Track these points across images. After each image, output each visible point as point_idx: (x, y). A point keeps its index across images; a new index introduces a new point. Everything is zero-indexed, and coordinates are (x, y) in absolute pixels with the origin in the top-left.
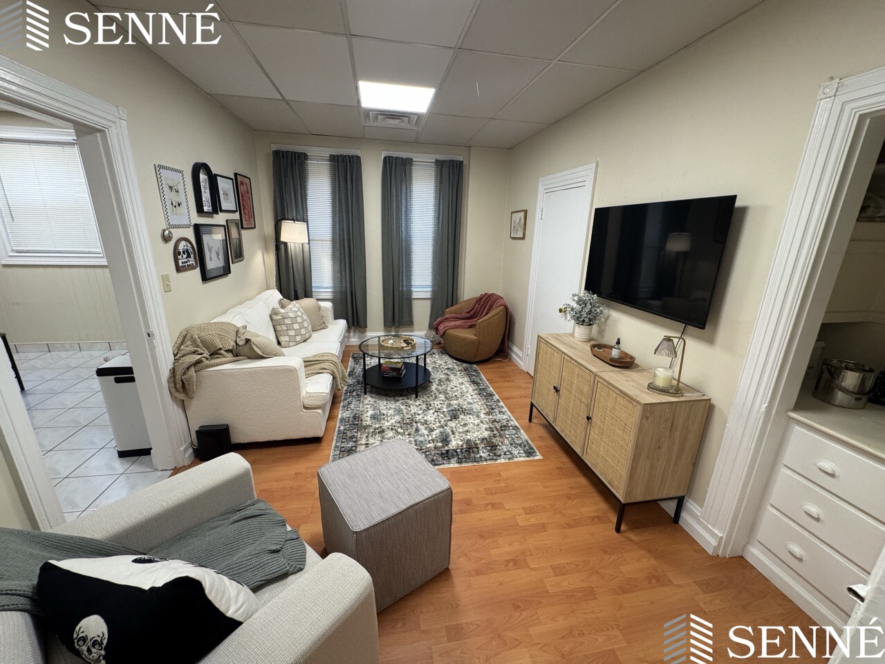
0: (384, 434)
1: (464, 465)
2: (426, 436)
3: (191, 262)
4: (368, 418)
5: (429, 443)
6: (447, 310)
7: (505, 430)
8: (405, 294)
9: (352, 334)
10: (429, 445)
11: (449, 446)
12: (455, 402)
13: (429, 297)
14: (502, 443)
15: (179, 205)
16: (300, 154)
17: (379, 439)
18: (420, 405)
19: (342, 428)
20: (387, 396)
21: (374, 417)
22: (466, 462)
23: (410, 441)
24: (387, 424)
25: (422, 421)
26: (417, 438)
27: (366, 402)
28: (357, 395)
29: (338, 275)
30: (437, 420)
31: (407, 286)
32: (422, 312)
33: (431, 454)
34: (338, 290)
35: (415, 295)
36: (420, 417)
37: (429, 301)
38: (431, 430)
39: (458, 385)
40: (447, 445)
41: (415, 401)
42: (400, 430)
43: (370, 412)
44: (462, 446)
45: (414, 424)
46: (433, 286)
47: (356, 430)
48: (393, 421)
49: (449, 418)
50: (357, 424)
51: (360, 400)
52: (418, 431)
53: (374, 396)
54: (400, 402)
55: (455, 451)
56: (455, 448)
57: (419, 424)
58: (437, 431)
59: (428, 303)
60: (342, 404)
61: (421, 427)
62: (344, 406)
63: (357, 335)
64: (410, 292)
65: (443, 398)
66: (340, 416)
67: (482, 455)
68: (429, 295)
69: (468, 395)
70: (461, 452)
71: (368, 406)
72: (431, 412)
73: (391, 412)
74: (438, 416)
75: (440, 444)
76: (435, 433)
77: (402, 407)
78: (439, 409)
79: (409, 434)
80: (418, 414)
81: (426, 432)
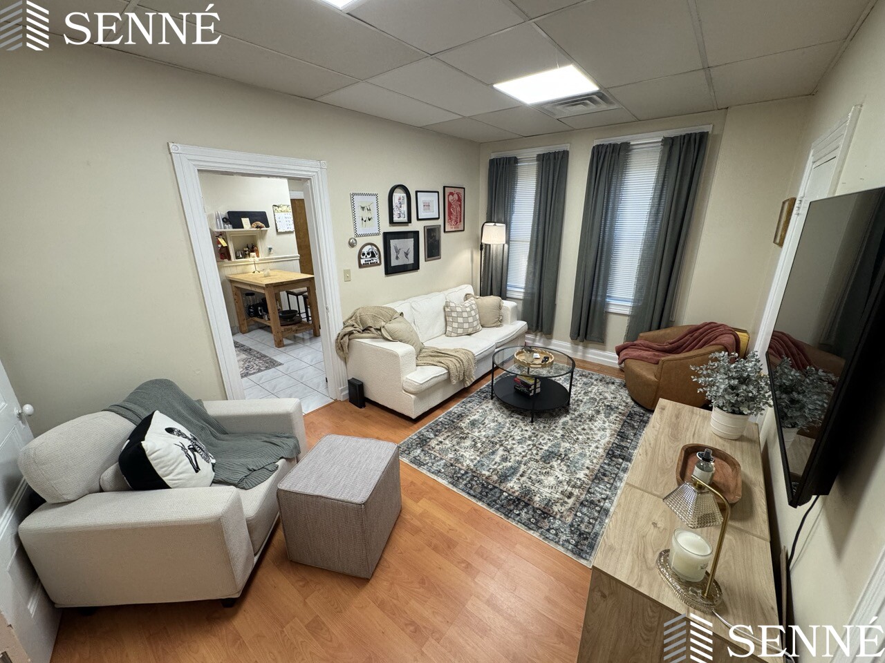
0: (463, 440)
1: (492, 511)
2: (493, 463)
3: (374, 261)
4: (468, 421)
5: (488, 471)
6: (641, 334)
7: (585, 506)
8: (598, 306)
9: (538, 338)
10: (484, 472)
11: (504, 485)
12: (568, 445)
13: (628, 313)
14: (561, 517)
15: (369, 220)
16: (510, 159)
17: (455, 443)
18: (526, 430)
19: (440, 420)
20: (507, 408)
21: (473, 423)
22: (498, 509)
23: (475, 459)
24: (476, 434)
25: (509, 447)
26: (484, 459)
27: (484, 407)
28: (485, 397)
29: (531, 276)
30: (523, 454)
31: (602, 296)
32: (617, 330)
33: (476, 481)
34: (529, 291)
35: (612, 309)
36: (511, 442)
37: (627, 318)
38: (505, 459)
39: (595, 429)
40: (501, 482)
41: (525, 426)
42: (479, 445)
43: (476, 417)
44: (514, 492)
45: (498, 446)
46: (635, 301)
47: (447, 426)
48: (484, 433)
49: (538, 458)
50: (453, 422)
51: (480, 403)
52: (493, 455)
53: (497, 403)
54: (512, 419)
55: (502, 492)
56: (505, 489)
57: (502, 448)
58: (509, 464)
59: (626, 321)
60: (464, 400)
61: (501, 452)
62: (463, 402)
63: (542, 340)
64: (604, 305)
65: (559, 436)
66: (451, 409)
67: (523, 514)
68: (627, 311)
69: (594, 445)
70: (506, 497)
71: (480, 411)
72: (530, 442)
73: (493, 425)
74: (531, 450)
75: (495, 478)
76: (504, 464)
77: (507, 425)
78: (540, 444)
79: (481, 453)
80: (513, 439)
81: (498, 459)
